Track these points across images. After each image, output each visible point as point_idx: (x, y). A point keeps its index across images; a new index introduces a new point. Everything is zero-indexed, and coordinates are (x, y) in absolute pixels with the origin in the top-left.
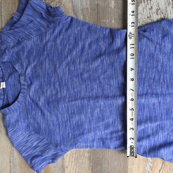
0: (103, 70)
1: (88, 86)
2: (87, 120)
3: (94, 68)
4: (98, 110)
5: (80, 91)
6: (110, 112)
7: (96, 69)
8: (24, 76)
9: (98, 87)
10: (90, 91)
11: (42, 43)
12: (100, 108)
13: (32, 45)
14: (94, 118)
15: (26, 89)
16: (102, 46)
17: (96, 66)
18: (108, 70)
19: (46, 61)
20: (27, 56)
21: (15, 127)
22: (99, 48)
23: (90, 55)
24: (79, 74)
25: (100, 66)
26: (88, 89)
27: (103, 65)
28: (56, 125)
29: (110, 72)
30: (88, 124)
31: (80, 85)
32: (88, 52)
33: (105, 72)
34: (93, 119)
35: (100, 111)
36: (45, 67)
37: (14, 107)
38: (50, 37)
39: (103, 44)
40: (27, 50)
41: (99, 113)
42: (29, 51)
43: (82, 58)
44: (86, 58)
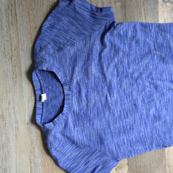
0: (154, 66)
1: (140, 85)
2: (142, 122)
3: (144, 65)
4: (154, 109)
5: (131, 92)
6: (166, 110)
7: (146, 66)
8: (68, 85)
9: (150, 85)
10: (142, 90)
11: (86, 47)
12: (155, 107)
13: (75, 51)
14: (150, 119)
15: (70, 99)
16: (150, 42)
17: (146, 63)
18: (159, 65)
19: (91, 66)
20: (70, 63)
21: (62, 142)
22: (147, 44)
23: (138, 52)
24: (129, 74)
25: (150, 62)
26: (139, 89)
27: (153, 61)
28: (109, 134)
29: (161, 66)
30: (144, 126)
31: (131, 85)
32: (135, 50)
33: (156, 68)
34: (149, 121)
35: (155, 110)
36: (91, 72)
37: (58, 120)
38: (95, 40)
39: (151, 40)
40: (70, 56)
41: (155, 112)
42: (71, 57)
43: (130, 58)
44: (135, 56)
